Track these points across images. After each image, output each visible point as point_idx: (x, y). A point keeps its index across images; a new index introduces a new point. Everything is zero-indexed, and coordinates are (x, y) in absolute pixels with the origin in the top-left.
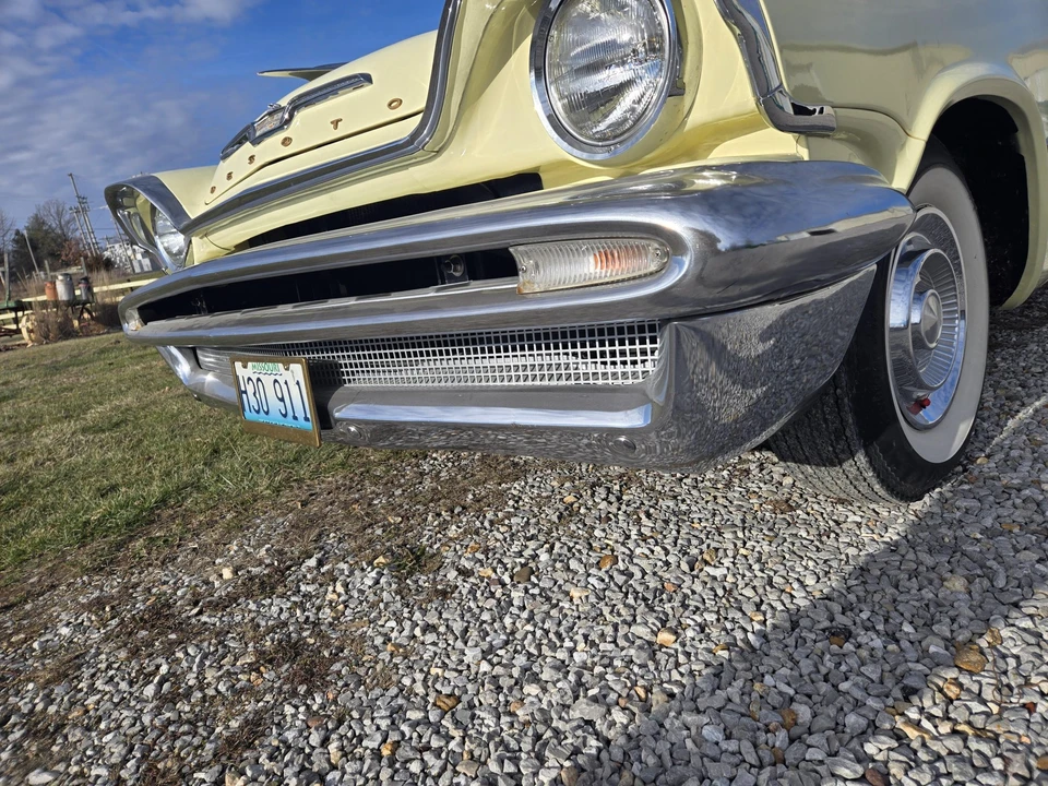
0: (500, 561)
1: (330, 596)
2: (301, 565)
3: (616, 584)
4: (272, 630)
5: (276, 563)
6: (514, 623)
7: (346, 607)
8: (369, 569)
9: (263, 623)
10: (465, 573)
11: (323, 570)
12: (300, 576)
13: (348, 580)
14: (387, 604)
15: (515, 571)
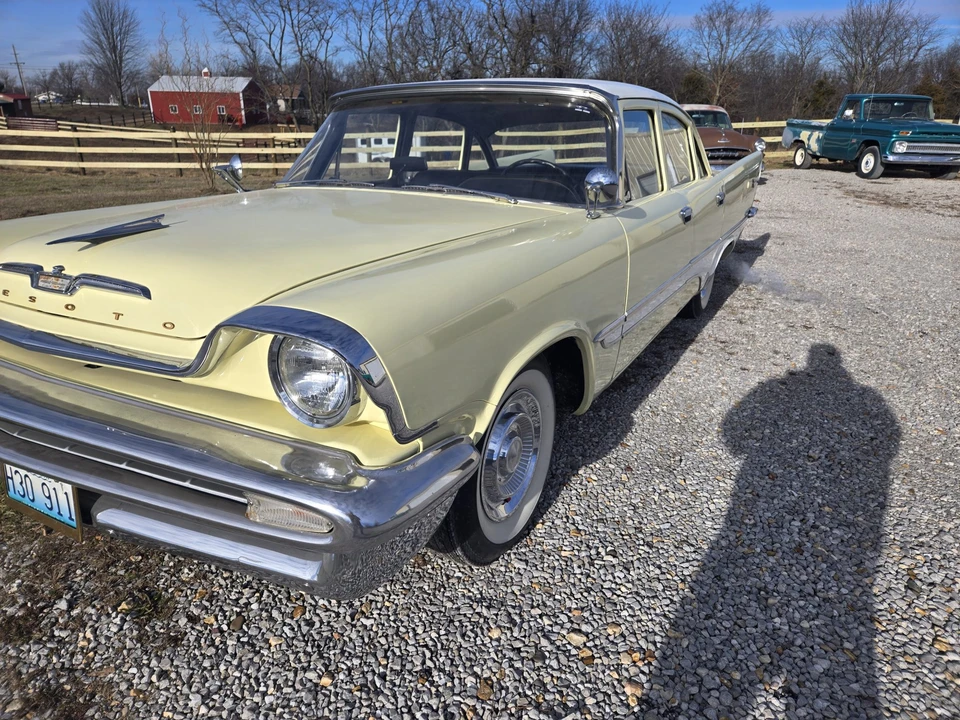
0: (221, 610)
1: (82, 643)
2: (52, 606)
3: (301, 633)
4: (32, 677)
5: (29, 604)
6: (227, 670)
7: (96, 653)
8: (114, 615)
9: (25, 671)
10: (193, 619)
11: (75, 613)
12: (53, 620)
13: (96, 626)
14: (130, 650)
15: (232, 619)
